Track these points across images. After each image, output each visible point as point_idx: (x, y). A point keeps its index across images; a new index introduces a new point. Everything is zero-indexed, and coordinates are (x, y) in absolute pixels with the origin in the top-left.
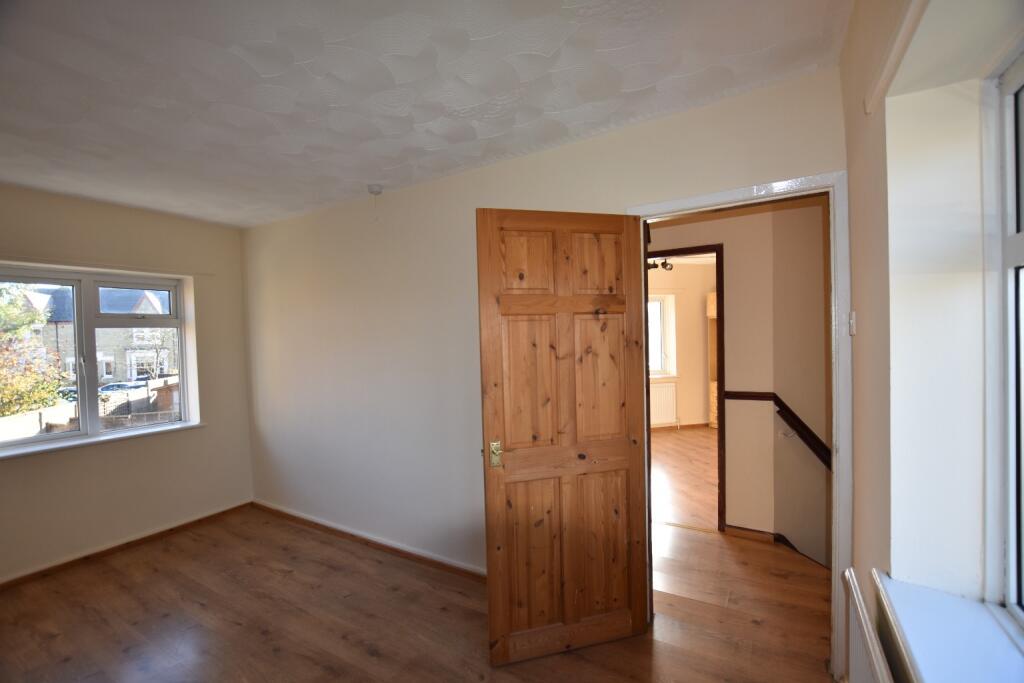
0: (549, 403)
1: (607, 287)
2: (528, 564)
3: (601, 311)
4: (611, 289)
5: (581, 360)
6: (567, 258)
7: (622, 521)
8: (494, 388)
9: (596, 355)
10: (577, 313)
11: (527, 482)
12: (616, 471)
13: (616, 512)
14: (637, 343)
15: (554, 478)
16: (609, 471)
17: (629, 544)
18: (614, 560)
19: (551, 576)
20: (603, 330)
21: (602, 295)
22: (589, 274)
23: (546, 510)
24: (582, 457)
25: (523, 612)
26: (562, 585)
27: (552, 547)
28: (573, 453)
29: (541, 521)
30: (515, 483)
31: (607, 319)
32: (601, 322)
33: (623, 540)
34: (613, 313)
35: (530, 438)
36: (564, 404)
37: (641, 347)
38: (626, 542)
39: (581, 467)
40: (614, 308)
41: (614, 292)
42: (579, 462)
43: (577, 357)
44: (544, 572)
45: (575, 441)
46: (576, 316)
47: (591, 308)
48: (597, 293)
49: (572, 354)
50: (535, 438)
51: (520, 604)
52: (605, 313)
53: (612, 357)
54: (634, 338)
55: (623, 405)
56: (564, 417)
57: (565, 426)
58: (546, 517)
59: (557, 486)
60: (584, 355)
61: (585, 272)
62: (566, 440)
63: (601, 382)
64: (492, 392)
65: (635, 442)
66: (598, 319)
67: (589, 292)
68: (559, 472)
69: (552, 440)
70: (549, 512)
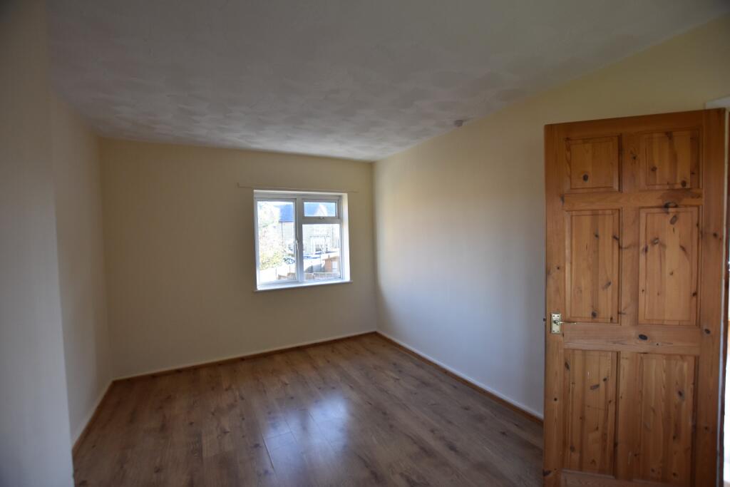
0: (610, 287)
1: (679, 181)
2: (582, 418)
3: (671, 205)
4: (684, 183)
5: (646, 250)
6: (635, 158)
7: (687, 404)
8: (557, 270)
9: (663, 246)
10: (643, 208)
11: (584, 351)
12: (682, 356)
13: (680, 394)
14: (715, 235)
15: (612, 352)
16: (674, 355)
17: (695, 427)
18: (674, 438)
19: (604, 435)
20: (672, 222)
21: (673, 190)
22: (658, 171)
23: (602, 378)
24: (643, 337)
25: (576, 456)
26: (615, 445)
27: (607, 410)
28: (634, 333)
29: (598, 386)
30: (574, 350)
31: (677, 212)
32: (671, 216)
33: (687, 422)
34: (686, 206)
35: (590, 315)
36: (626, 288)
37: (721, 239)
38: (690, 424)
39: (644, 346)
40: (687, 201)
41: (688, 186)
42: (639, 341)
43: (642, 247)
44: (597, 428)
45: (636, 322)
46: (642, 211)
47: (660, 202)
48: (668, 187)
49: (637, 245)
50: (594, 315)
51: (572, 449)
52: (676, 206)
53: (683, 248)
54: (712, 230)
55: (695, 294)
56: (626, 299)
57: (626, 308)
58: (602, 384)
59: (615, 359)
60: (649, 246)
61: (654, 169)
62: (626, 320)
63: (667, 271)
64: (554, 273)
65: (708, 331)
66: (668, 213)
67: (657, 187)
68: (617, 347)
69: (611, 319)
70: (605, 380)
